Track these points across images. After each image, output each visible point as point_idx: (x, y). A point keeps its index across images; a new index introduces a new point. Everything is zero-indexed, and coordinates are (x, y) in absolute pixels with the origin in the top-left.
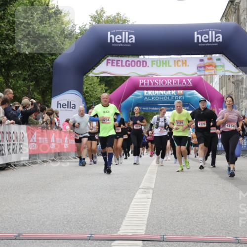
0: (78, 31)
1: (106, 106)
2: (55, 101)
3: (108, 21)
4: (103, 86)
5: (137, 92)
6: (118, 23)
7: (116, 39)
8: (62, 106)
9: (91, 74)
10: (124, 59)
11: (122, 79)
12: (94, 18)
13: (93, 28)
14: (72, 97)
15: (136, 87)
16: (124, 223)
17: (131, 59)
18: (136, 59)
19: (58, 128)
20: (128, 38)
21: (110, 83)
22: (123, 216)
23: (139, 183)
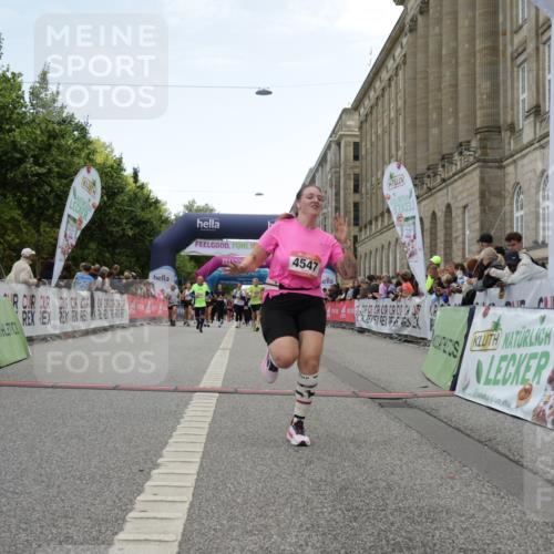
0: (173, 217)
1: (201, 285)
2: (151, 274)
3: (199, 210)
4: (192, 263)
5: (220, 269)
6: (206, 212)
7: (204, 225)
8: (158, 279)
9: (182, 253)
10: (210, 241)
11: (208, 258)
12: (186, 207)
13: (185, 216)
14: (166, 271)
15: (219, 264)
16: (205, 377)
17: (216, 241)
18: (220, 242)
19: (154, 297)
20: (213, 224)
21: (199, 260)
22: (205, 372)
23: (220, 343)
